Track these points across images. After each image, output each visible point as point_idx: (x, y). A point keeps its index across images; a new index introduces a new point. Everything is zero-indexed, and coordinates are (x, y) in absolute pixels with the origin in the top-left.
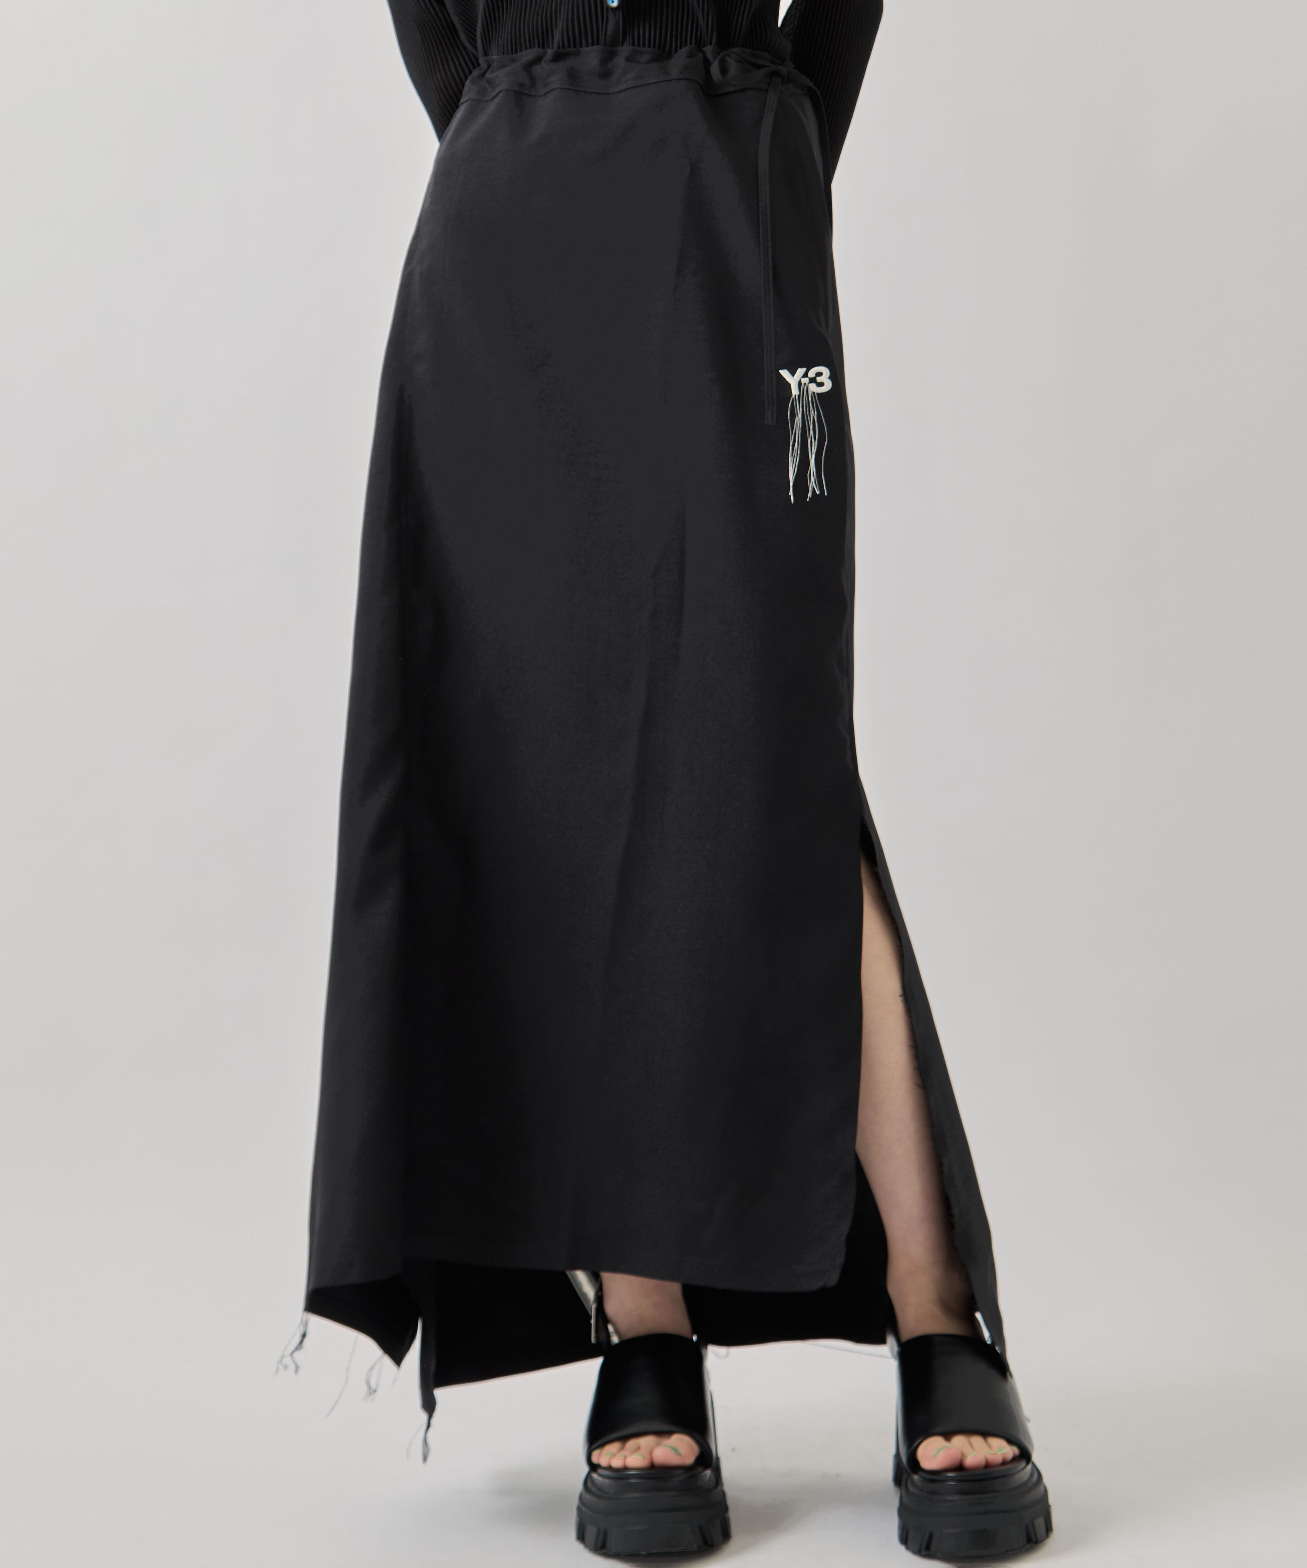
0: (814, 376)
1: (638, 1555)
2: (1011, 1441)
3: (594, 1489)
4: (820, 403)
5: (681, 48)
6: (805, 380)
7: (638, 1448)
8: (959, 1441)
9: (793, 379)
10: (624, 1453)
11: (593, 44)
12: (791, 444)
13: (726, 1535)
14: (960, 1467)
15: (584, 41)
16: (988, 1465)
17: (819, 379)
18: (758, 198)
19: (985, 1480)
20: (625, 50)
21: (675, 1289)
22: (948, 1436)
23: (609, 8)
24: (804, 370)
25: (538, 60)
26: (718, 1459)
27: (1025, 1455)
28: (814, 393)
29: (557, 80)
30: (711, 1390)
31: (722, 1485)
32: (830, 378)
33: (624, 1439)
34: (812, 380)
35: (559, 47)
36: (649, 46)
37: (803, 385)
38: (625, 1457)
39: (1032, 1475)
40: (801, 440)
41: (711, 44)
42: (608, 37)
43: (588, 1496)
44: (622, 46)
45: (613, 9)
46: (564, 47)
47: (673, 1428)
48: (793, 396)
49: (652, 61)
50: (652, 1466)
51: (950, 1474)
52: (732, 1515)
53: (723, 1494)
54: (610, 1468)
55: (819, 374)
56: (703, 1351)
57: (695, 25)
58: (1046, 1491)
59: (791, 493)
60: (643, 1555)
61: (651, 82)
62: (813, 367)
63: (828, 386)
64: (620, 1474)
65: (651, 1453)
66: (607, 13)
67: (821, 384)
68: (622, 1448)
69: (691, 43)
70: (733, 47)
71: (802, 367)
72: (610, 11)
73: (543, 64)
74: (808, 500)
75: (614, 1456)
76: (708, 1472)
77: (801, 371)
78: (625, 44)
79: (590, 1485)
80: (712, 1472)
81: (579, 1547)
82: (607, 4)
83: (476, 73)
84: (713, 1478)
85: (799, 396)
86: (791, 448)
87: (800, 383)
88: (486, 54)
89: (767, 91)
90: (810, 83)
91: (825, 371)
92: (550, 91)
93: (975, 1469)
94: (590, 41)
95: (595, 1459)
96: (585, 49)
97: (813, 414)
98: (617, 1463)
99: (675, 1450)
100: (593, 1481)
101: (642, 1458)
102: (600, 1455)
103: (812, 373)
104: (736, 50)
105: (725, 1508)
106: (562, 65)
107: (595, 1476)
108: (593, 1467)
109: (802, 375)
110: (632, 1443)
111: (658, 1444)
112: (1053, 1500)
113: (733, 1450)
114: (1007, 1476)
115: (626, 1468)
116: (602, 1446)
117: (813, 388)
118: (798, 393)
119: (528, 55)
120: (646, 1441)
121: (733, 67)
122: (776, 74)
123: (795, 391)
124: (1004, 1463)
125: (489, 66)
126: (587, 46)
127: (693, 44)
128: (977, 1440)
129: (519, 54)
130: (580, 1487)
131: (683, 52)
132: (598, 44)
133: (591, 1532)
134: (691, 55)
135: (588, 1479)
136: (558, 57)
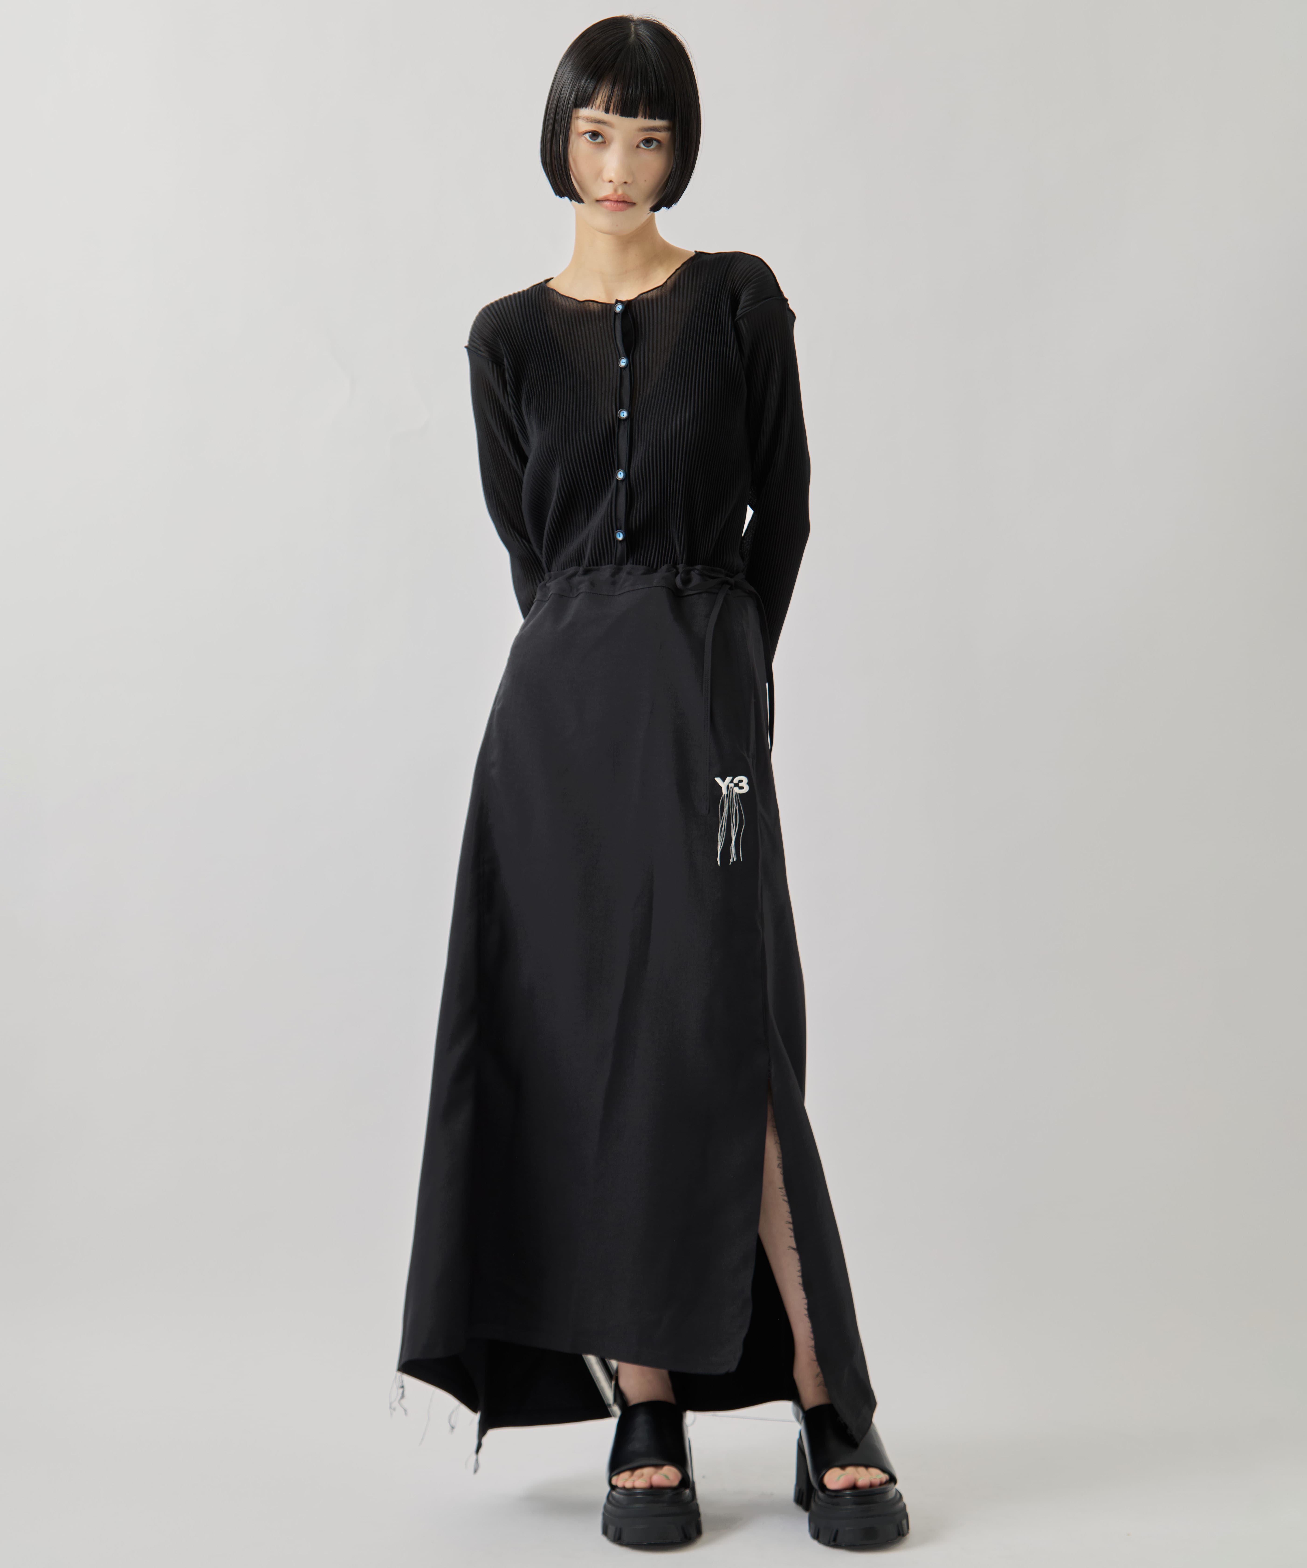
0: (737, 782)
1: (642, 1545)
2: (884, 1470)
3: (613, 1502)
4: (740, 800)
5: (664, 565)
6: (732, 785)
7: (642, 1475)
8: (850, 1470)
9: (724, 784)
10: (633, 1478)
11: (608, 564)
12: (720, 827)
13: (699, 1532)
14: (854, 1487)
15: (603, 562)
16: (871, 1486)
17: (740, 785)
18: (703, 666)
19: (869, 1495)
20: (627, 567)
21: (664, 1372)
22: (843, 1467)
23: (617, 541)
24: (731, 778)
25: (574, 575)
26: (693, 1483)
27: (893, 1479)
28: (737, 793)
29: (583, 587)
30: (689, 1437)
31: (696, 1499)
32: (748, 784)
33: (633, 1469)
34: (736, 785)
35: (587, 566)
36: (643, 565)
37: (730, 788)
38: (634, 1481)
39: (896, 1493)
40: (727, 824)
41: (682, 563)
42: (617, 559)
43: (609, 1506)
44: (627, 564)
45: (620, 541)
46: (590, 565)
47: (663, 1462)
48: (723, 795)
49: (644, 574)
50: (651, 1487)
51: (848, 1492)
52: (703, 1518)
53: (697, 1505)
54: (624, 1488)
55: (741, 781)
56: (684, 1415)
57: (674, 551)
58: (905, 1506)
59: (718, 859)
60: (645, 1545)
61: (640, 588)
62: (737, 776)
63: (746, 789)
64: (630, 1492)
65: (651, 1478)
66: (617, 544)
67: (742, 788)
68: (632, 1475)
69: (670, 563)
70: (696, 565)
71: (729, 776)
72: (619, 543)
73: (577, 577)
74: (730, 864)
75: (627, 1480)
76: (688, 1491)
77: (729, 779)
78: (628, 563)
79: (611, 1498)
80: (690, 1491)
81: (604, 1539)
82: (617, 539)
83: (543, 583)
84: (690, 1496)
85: (727, 795)
86: (720, 829)
87: (728, 787)
88: (549, 571)
89: (717, 593)
90: (752, 589)
91: (745, 779)
92: (579, 594)
93: (863, 1488)
94: (607, 562)
95: (614, 1482)
96: (604, 567)
97: (736, 806)
98: (628, 1485)
99: (667, 1477)
100: (613, 1496)
101: (645, 1482)
102: (617, 1480)
103: (736, 780)
104: (699, 567)
105: (698, 1514)
106: (587, 577)
107: (614, 1493)
108: (613, 1487)
109: (729, 782)
110: (638, 1472)
111: (656, 1473)
112: (909, 1510)
113: (704, 1477)
114: (884, 1492)
115: (634, 1488)
116: (618, 1474)
117: (736, 790)
118: (726, 793)
119: (570, 571)
120: (647, 1471)
121: (696, 579)
122: (727, 582)
123: (724, 792)
124: (881, 1484)
125: (550, 578)
126: (605, 565)
127: (671, 563)
128: (862, 1470)
129: (565, 571)
130: (604, 1500)
131: (664, 567)
132: (611, 563)
133: (611, 1529)
134: (668, 570)
135: (609, 1495)
136: (586, 572)
